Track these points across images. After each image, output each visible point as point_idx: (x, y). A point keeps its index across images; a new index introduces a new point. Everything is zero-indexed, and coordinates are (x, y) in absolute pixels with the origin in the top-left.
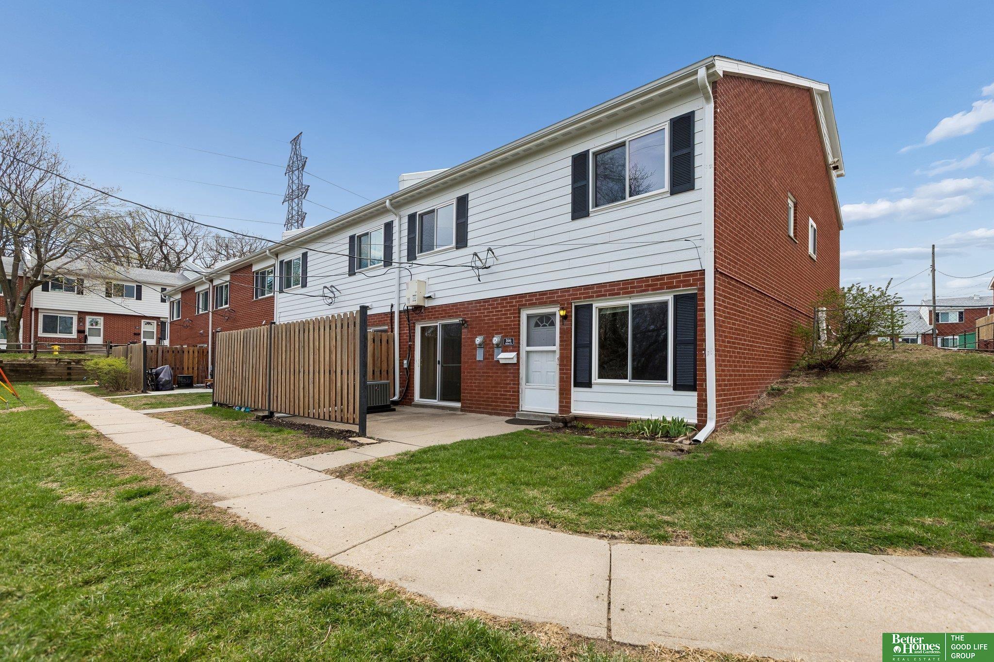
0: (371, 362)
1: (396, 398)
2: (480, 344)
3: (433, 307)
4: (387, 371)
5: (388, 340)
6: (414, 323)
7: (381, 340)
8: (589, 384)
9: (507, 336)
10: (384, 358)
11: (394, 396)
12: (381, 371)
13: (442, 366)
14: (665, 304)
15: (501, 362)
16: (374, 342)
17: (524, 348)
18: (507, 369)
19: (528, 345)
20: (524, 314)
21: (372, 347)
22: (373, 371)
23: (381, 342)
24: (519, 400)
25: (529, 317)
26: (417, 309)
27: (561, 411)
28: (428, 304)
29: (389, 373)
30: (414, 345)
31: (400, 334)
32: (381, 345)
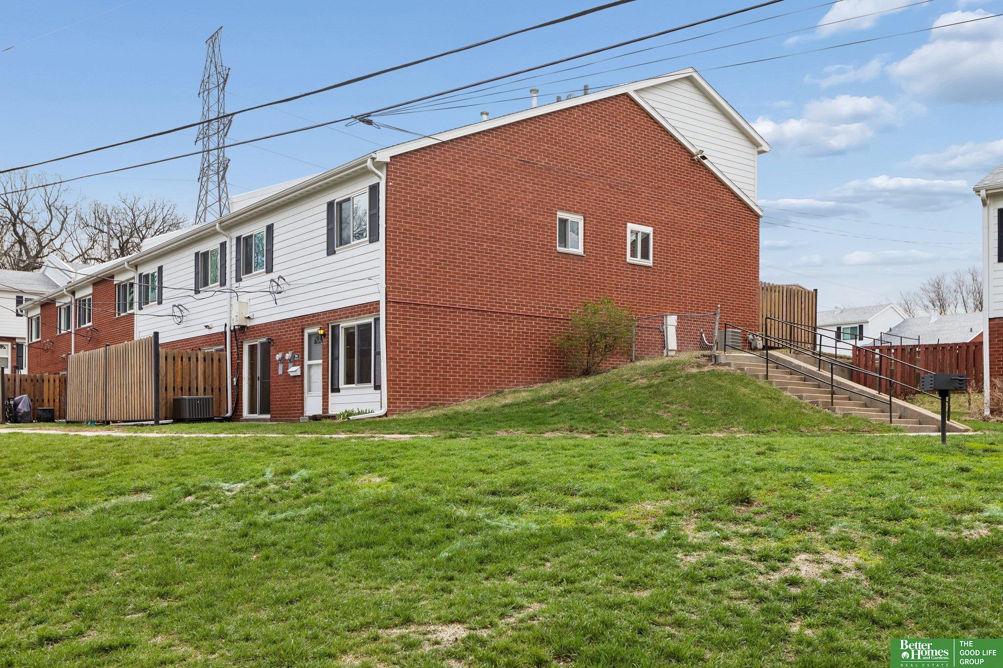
0: (202, 379)
1: (229, 414)
2: (279, 360)
3: (253, 327)
4: (220, 389)
5: (219, 359)
6: (242, 342)
7: (212, 359)
8: (338, 390)
9: (295, 352)
10: (216, 376)
11: (227, 413)
12: (212, 389)
13: (261, 382)
14: (370, 324)
15: (292, 374)
16: (205, 360)
17: (307, 362)
18: (295, 381)
19: (310, 359)
20: (307, 332)
21: (202, 366)
22: (205, 389)
23: (212, 361)
24: (303, 407)
25: (310, 335)
26: (243, 328)
27: (323, 412)
28: (250, 324)
29: (221, 390)
30: (242, 363)
31: (231, 353)
32: (212, 364)
